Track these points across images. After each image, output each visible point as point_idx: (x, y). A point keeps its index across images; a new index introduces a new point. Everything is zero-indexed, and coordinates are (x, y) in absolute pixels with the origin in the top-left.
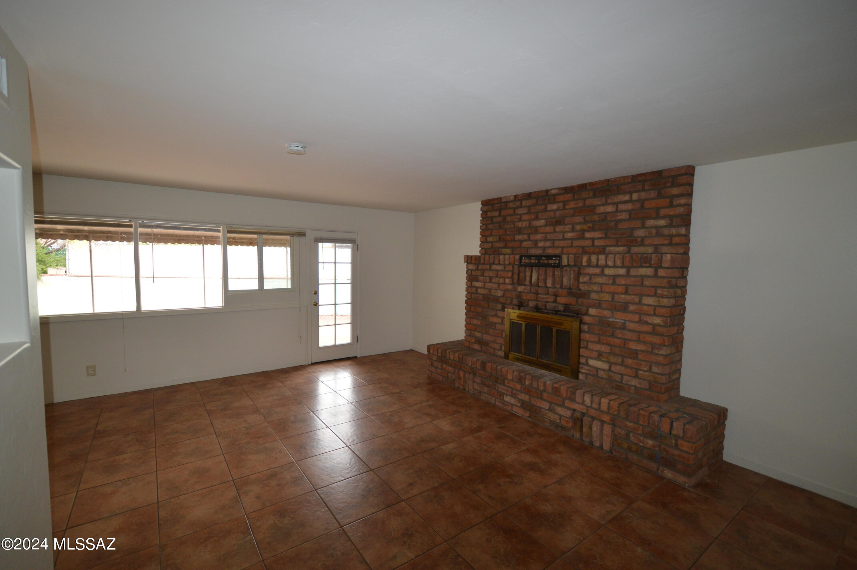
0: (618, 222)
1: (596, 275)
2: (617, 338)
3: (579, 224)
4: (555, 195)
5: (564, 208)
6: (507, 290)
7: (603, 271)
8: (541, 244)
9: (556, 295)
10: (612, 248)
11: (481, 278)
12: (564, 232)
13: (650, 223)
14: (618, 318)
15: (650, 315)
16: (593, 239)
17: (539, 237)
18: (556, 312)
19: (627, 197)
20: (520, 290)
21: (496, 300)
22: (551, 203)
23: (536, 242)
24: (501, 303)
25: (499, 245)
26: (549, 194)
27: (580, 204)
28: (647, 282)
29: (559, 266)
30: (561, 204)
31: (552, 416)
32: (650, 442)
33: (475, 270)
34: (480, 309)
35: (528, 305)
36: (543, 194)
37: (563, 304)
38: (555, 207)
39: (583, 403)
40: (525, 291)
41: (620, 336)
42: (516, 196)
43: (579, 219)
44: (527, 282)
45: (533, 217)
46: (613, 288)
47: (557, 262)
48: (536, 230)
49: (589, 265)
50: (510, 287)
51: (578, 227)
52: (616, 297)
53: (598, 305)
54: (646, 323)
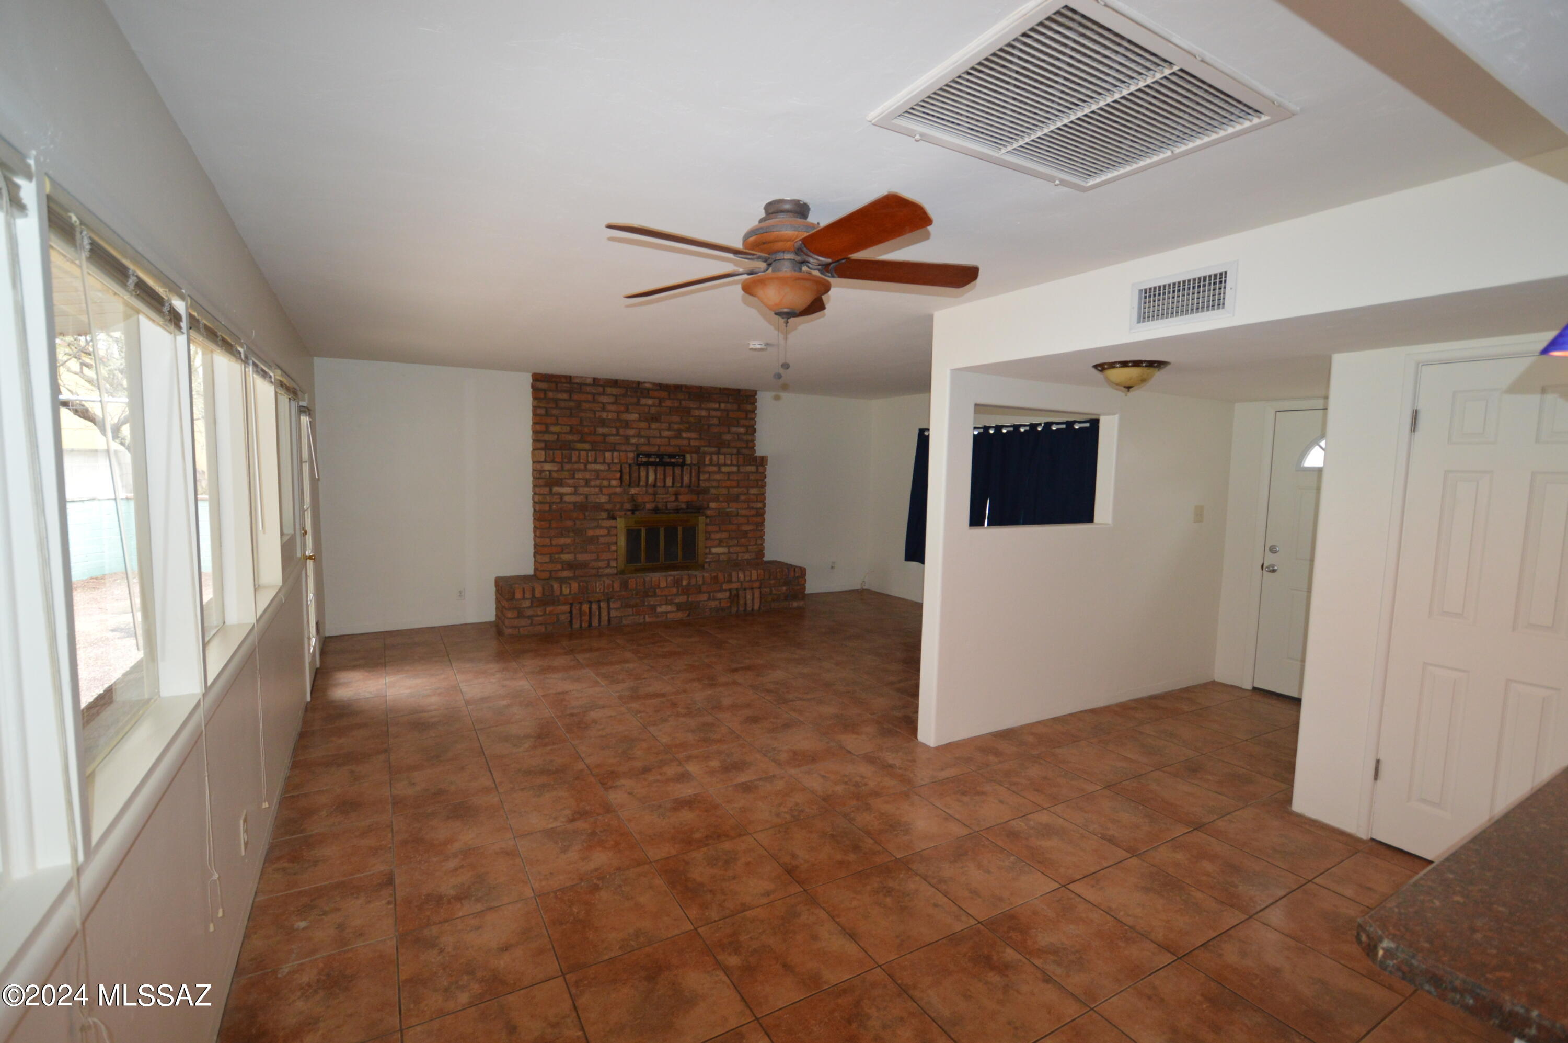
0: (709, 426)
1: (715, 473)
2: (733, 524)
3: (676, 423)
4: (648, 390)
5: (660, 405)
6: (615, 494)
7: (719, 469)
8: (634, 441)
9: (676, 495)
10: (706, 449)
11: (570, 482)
12: (660, 430)
13: (734, 429)
14: (733, 507)
15: (754, 502)
16: (689, 439)
17: (631, 432)
18: (677, 511)
19: (717, 406)
20: (633, 493)
21: (598, 507)
22: (644, 397)
23: (627, 438)
24: (606, 510)
25: (570, 437)
26: (640, 386)
27: (676, 404)
28: (752, 477)
29: (683, 465)
30: (657, 401)
31: (713, 604)
32: (784, 588)
33: (557, 471)
34: (569, 523)
35: (644, 508)
36: (634, 385)
37: (685, 502)
38: (650, 402)
39: (738, 581)
40: (641, 493)
41: (736, 522)
42: (594, 379)
43: (676, 418)
44: (642, 483)
45: (622, 408)
46: (728, 483)
47: (681, 461)
48: (627, 424)
49: (711, 464)
50: (618, 490)
51: (676, 427)
52: (731, 490)
53: (716, 499)
54: (752, 508)
